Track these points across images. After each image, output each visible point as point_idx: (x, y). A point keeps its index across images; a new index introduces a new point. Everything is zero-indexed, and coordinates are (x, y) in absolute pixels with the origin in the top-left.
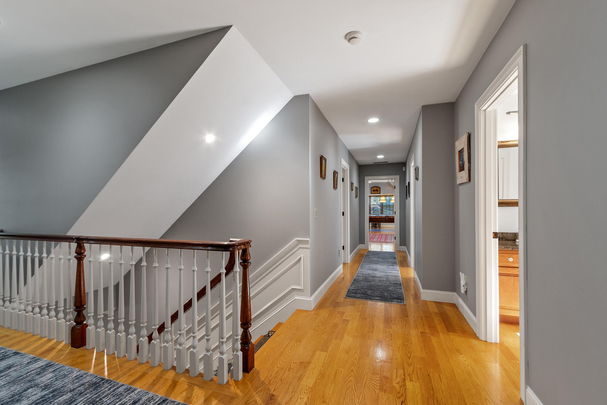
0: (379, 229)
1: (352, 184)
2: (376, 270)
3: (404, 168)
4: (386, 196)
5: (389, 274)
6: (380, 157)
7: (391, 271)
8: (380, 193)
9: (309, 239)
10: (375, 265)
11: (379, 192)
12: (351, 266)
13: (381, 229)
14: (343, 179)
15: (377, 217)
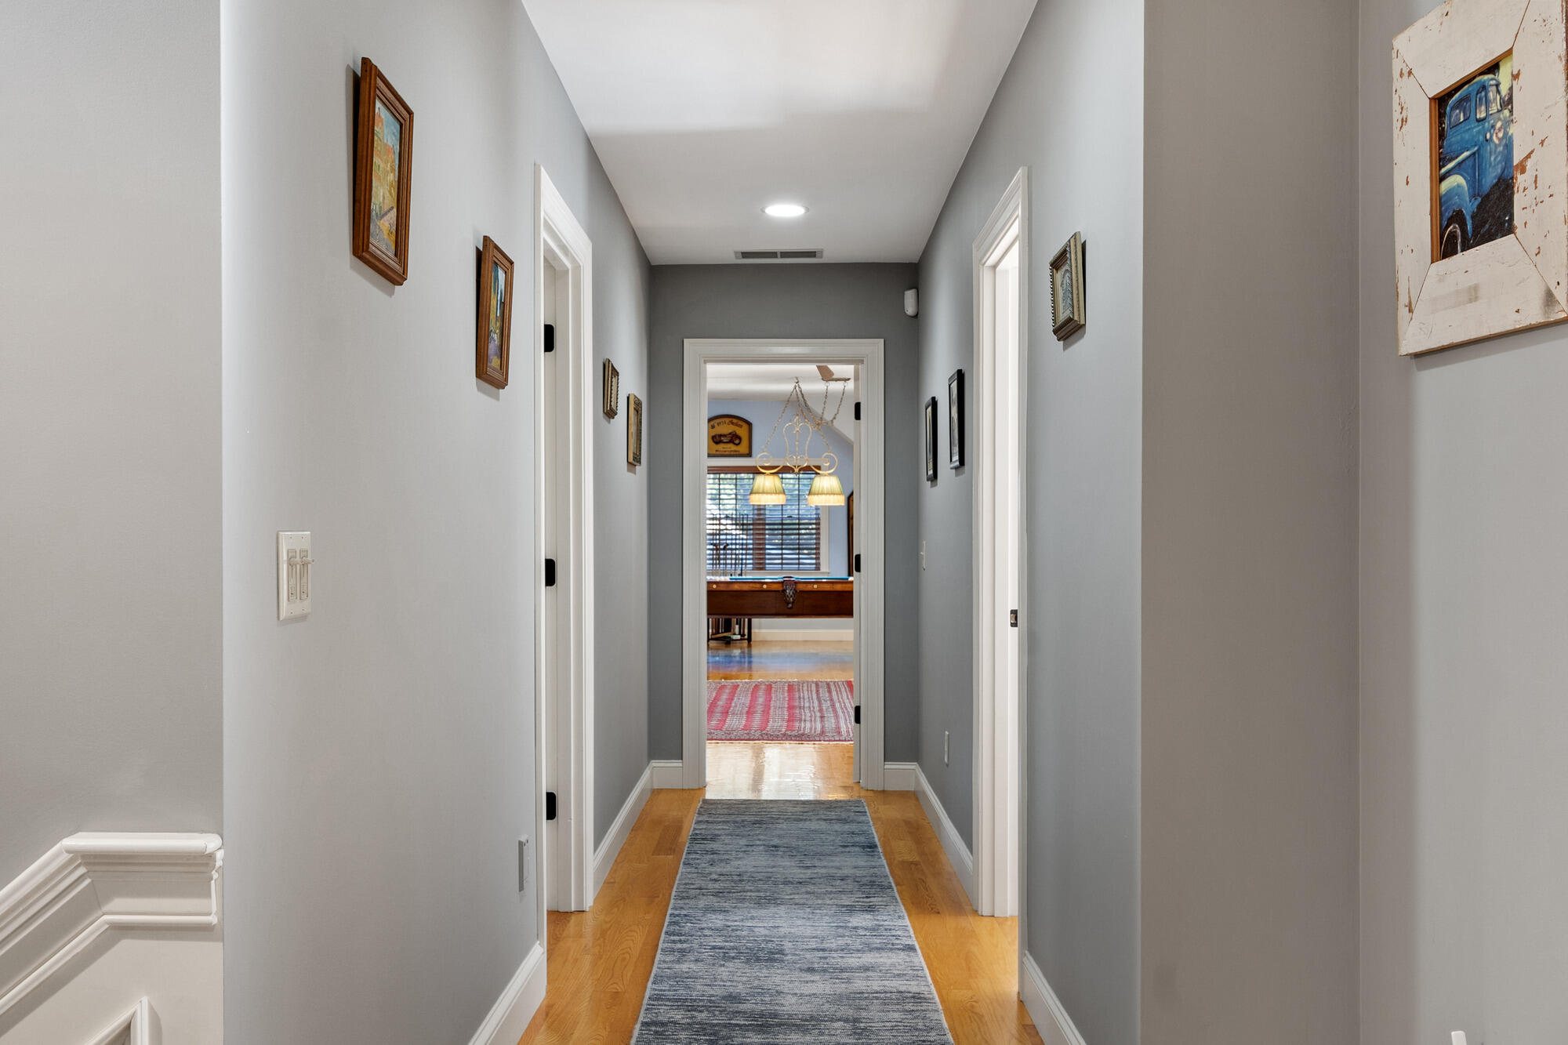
0: (742, 655)
1: (608, 373)
2: (772, 956)
3: (910, 297)
4: (786, 470)
5: (859, 984)
6: (785, 211)
7: (868, 958)
8: (749, 455)
9: (209, 842)
10: (762, 912)
11: (743, 448)
12: (602, 934)
13: (755, 651)
14: (549, 331)
15: (736, 587)
